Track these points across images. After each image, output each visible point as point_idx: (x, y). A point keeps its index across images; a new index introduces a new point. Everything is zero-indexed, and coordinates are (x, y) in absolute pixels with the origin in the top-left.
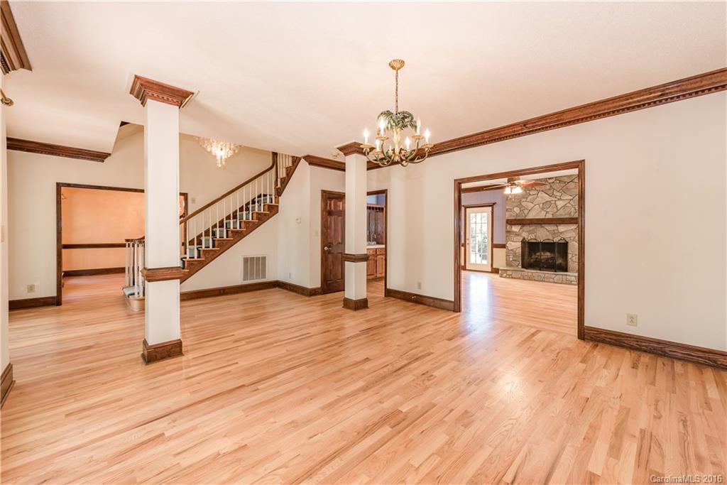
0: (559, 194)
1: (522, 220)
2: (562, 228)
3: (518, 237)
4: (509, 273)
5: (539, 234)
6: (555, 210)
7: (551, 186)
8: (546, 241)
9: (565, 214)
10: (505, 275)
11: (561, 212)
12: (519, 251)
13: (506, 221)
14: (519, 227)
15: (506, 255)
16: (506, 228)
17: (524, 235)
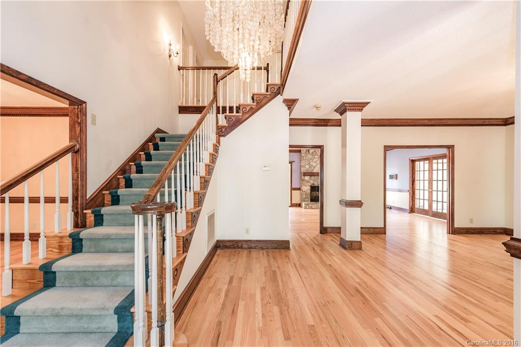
1: (311, 173)
3: (308, 183)
4: (310, 205)
10: (308, 207)
12: (309, 191)
13: (301, 173)
14: (309, 177)
15: (301, 195)
16: (301, 178)
17: (312, 182)
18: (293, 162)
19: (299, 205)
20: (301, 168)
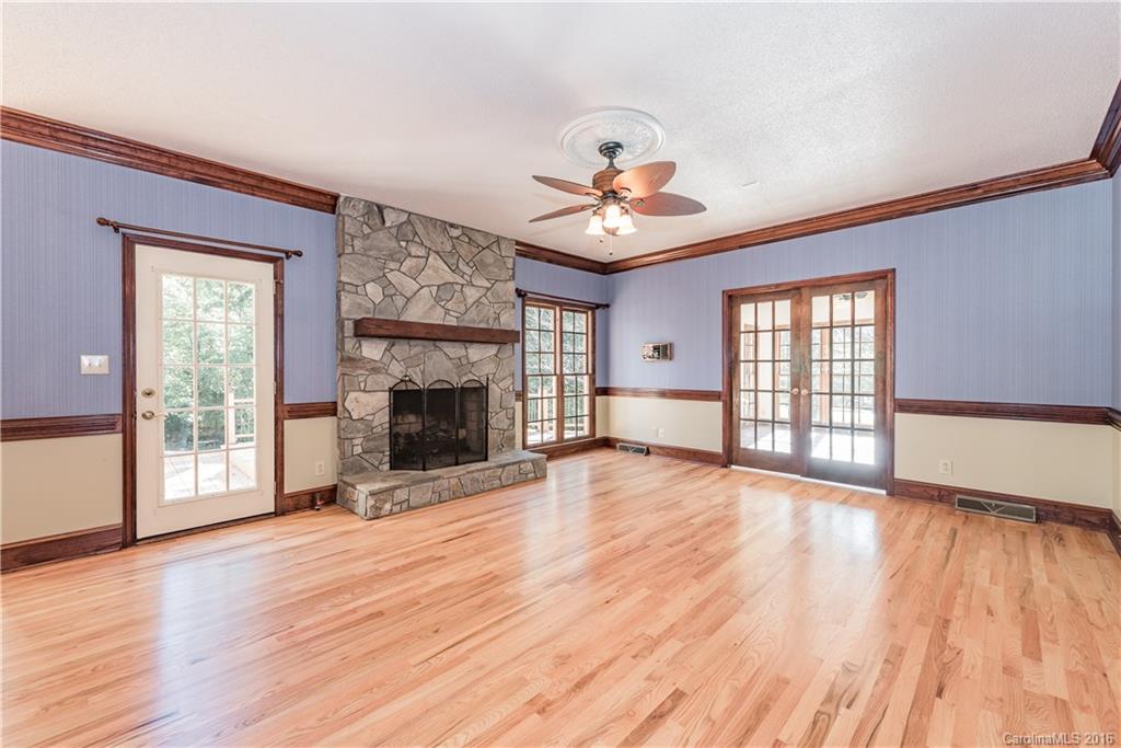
0: (468, 271)
1: (398, 324)
2: (476, 352)
3: (381, 378)
4: (401, 495)
5: (429, 367)
6: (463, 309)
7: (454, 247)
8: (437, 386)
9: (480, 322)
10: (388, 506)
11: (473, 314)
12: (383, 418)
13: (340, 324)
14: (383, 344)
15: (342, 440)
16: (340, 344)
17: (397, 370)
18: (288, 254)
19: (328, 498)
20: (338, 299)
